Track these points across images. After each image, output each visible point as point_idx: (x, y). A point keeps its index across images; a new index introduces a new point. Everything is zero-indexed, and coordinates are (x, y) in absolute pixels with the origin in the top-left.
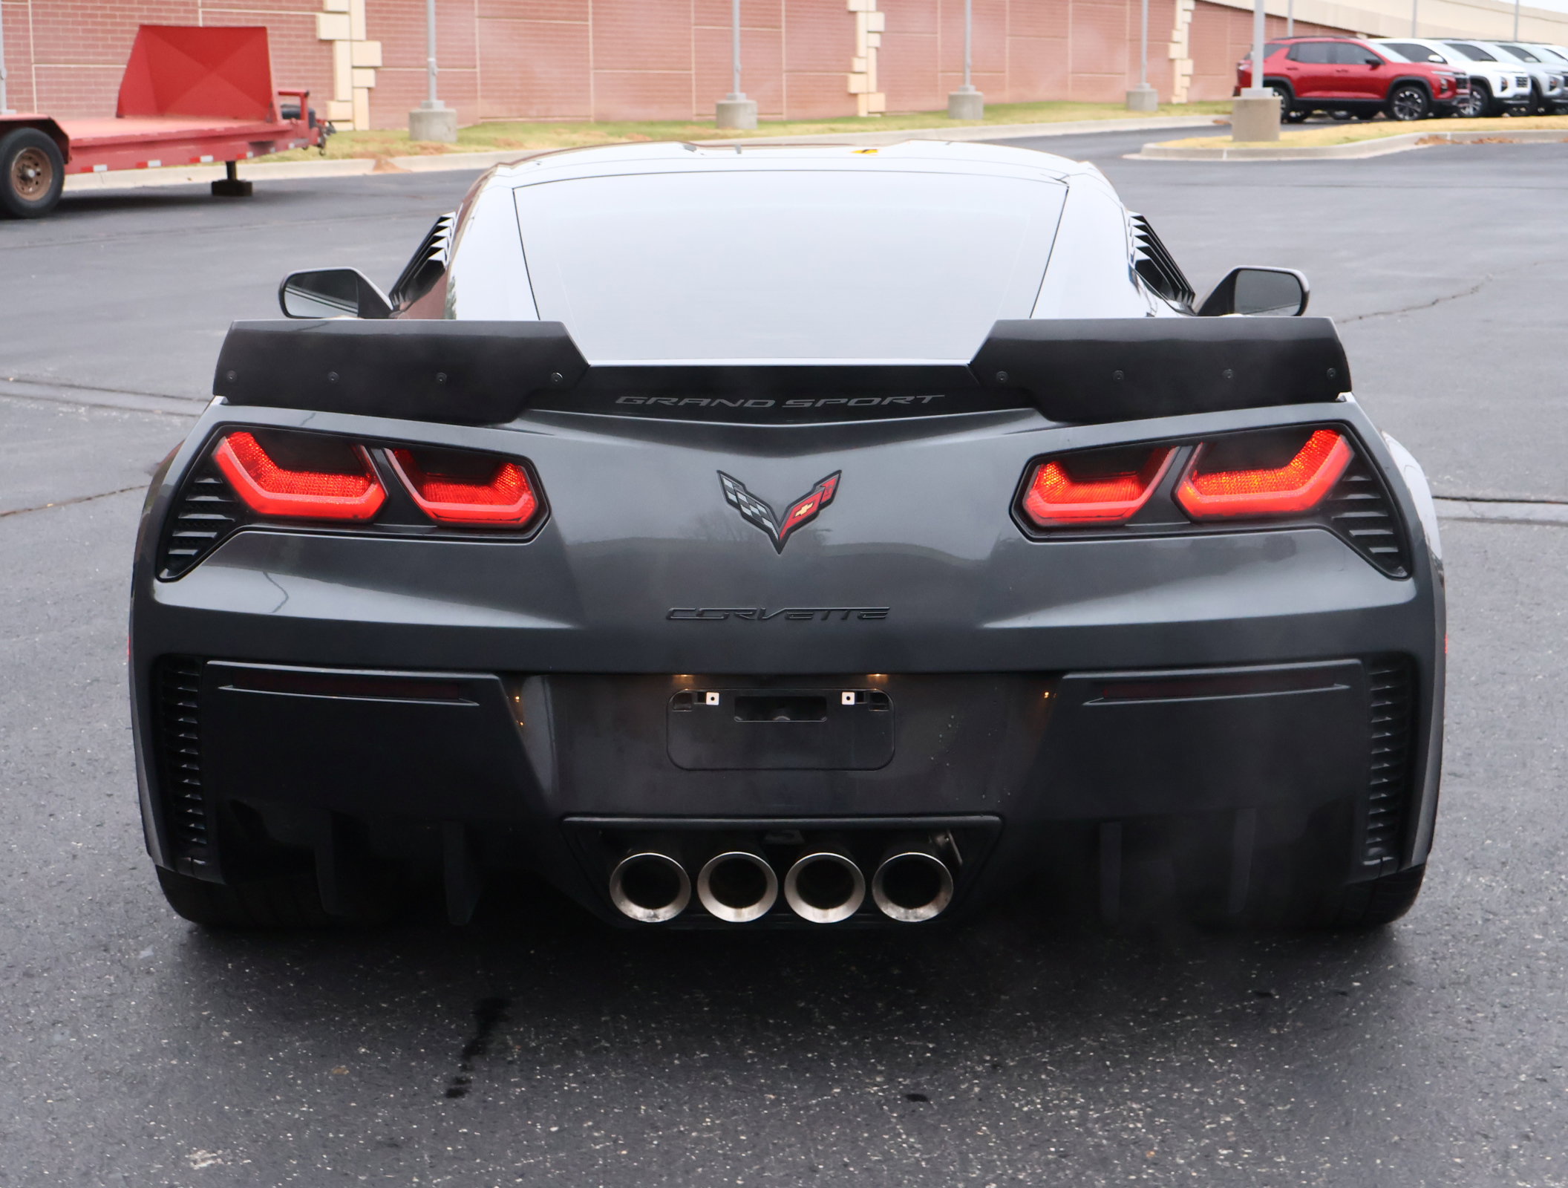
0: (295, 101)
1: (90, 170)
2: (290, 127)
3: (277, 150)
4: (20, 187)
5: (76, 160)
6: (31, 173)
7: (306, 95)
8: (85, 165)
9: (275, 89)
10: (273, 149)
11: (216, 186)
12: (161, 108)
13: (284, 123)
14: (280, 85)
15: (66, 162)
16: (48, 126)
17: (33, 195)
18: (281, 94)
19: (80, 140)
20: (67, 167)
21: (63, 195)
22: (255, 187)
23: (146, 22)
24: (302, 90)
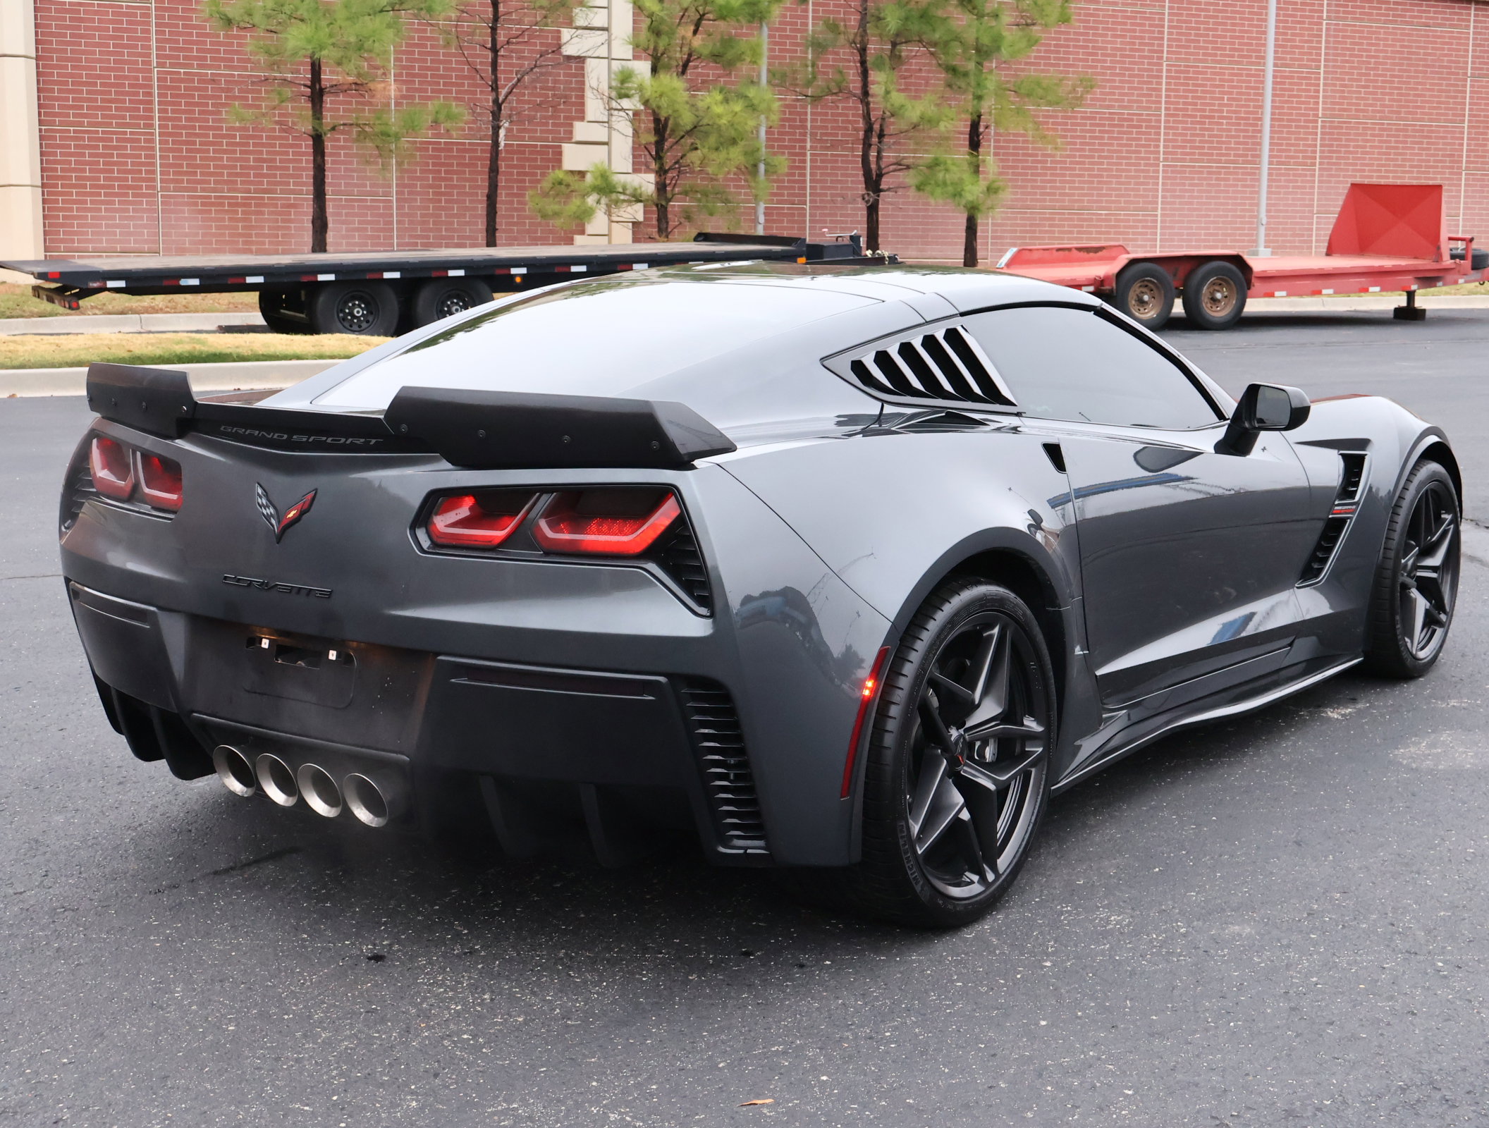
0: (1461, 245)
1: (1271, 295)
2: (1453, 266)
3: (1444, 285)
4: (1209, 305)
5: (1257, 286)
6: (1219, 296)
7: (1471, 240)
8: (1269, 291)
9: (1444, 234)
10: (1440, 284)
11: (1398, 311)
12: (1362, 248)
13: (1447, 262)
14: (1450, 231)
15: (1249, 289)
16: (1237, 260)
17: (1220, 313)
18: (1450, 239)
19: (1265, 271)
20: (1249, 292)
21: (1243, 315)
22: (1428, 314)
23: (1358, 180)
24: (1468, 236)
